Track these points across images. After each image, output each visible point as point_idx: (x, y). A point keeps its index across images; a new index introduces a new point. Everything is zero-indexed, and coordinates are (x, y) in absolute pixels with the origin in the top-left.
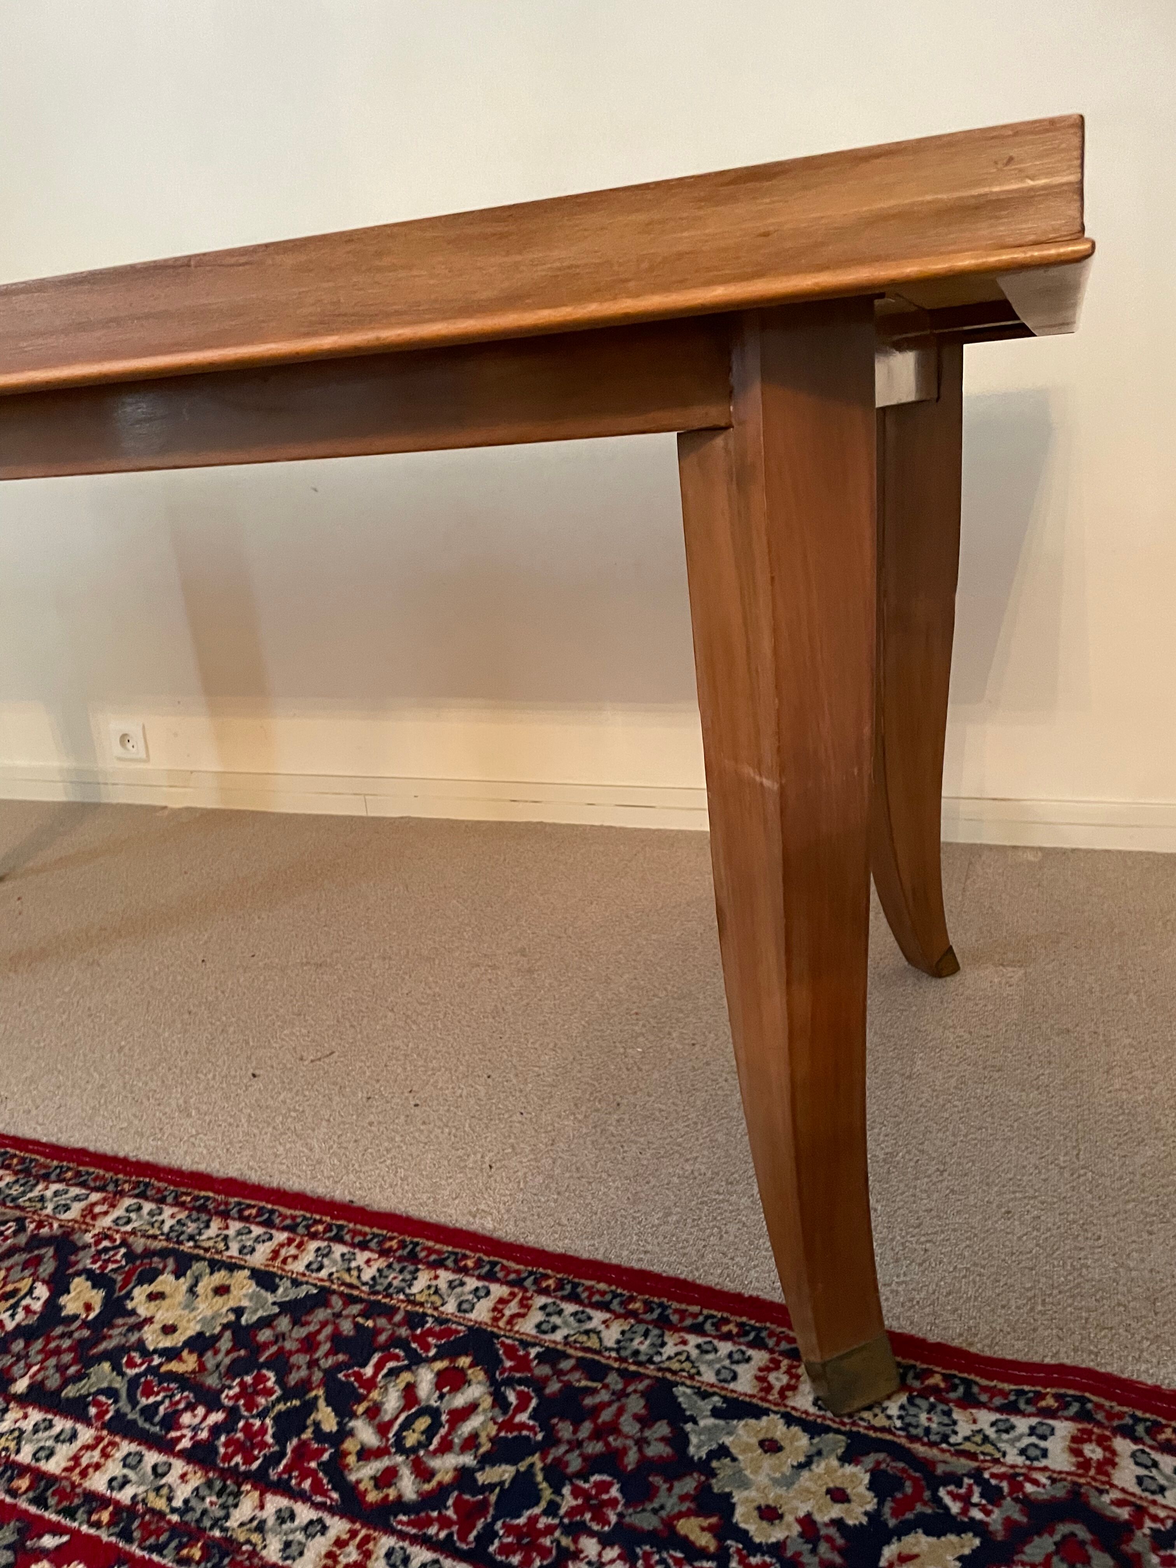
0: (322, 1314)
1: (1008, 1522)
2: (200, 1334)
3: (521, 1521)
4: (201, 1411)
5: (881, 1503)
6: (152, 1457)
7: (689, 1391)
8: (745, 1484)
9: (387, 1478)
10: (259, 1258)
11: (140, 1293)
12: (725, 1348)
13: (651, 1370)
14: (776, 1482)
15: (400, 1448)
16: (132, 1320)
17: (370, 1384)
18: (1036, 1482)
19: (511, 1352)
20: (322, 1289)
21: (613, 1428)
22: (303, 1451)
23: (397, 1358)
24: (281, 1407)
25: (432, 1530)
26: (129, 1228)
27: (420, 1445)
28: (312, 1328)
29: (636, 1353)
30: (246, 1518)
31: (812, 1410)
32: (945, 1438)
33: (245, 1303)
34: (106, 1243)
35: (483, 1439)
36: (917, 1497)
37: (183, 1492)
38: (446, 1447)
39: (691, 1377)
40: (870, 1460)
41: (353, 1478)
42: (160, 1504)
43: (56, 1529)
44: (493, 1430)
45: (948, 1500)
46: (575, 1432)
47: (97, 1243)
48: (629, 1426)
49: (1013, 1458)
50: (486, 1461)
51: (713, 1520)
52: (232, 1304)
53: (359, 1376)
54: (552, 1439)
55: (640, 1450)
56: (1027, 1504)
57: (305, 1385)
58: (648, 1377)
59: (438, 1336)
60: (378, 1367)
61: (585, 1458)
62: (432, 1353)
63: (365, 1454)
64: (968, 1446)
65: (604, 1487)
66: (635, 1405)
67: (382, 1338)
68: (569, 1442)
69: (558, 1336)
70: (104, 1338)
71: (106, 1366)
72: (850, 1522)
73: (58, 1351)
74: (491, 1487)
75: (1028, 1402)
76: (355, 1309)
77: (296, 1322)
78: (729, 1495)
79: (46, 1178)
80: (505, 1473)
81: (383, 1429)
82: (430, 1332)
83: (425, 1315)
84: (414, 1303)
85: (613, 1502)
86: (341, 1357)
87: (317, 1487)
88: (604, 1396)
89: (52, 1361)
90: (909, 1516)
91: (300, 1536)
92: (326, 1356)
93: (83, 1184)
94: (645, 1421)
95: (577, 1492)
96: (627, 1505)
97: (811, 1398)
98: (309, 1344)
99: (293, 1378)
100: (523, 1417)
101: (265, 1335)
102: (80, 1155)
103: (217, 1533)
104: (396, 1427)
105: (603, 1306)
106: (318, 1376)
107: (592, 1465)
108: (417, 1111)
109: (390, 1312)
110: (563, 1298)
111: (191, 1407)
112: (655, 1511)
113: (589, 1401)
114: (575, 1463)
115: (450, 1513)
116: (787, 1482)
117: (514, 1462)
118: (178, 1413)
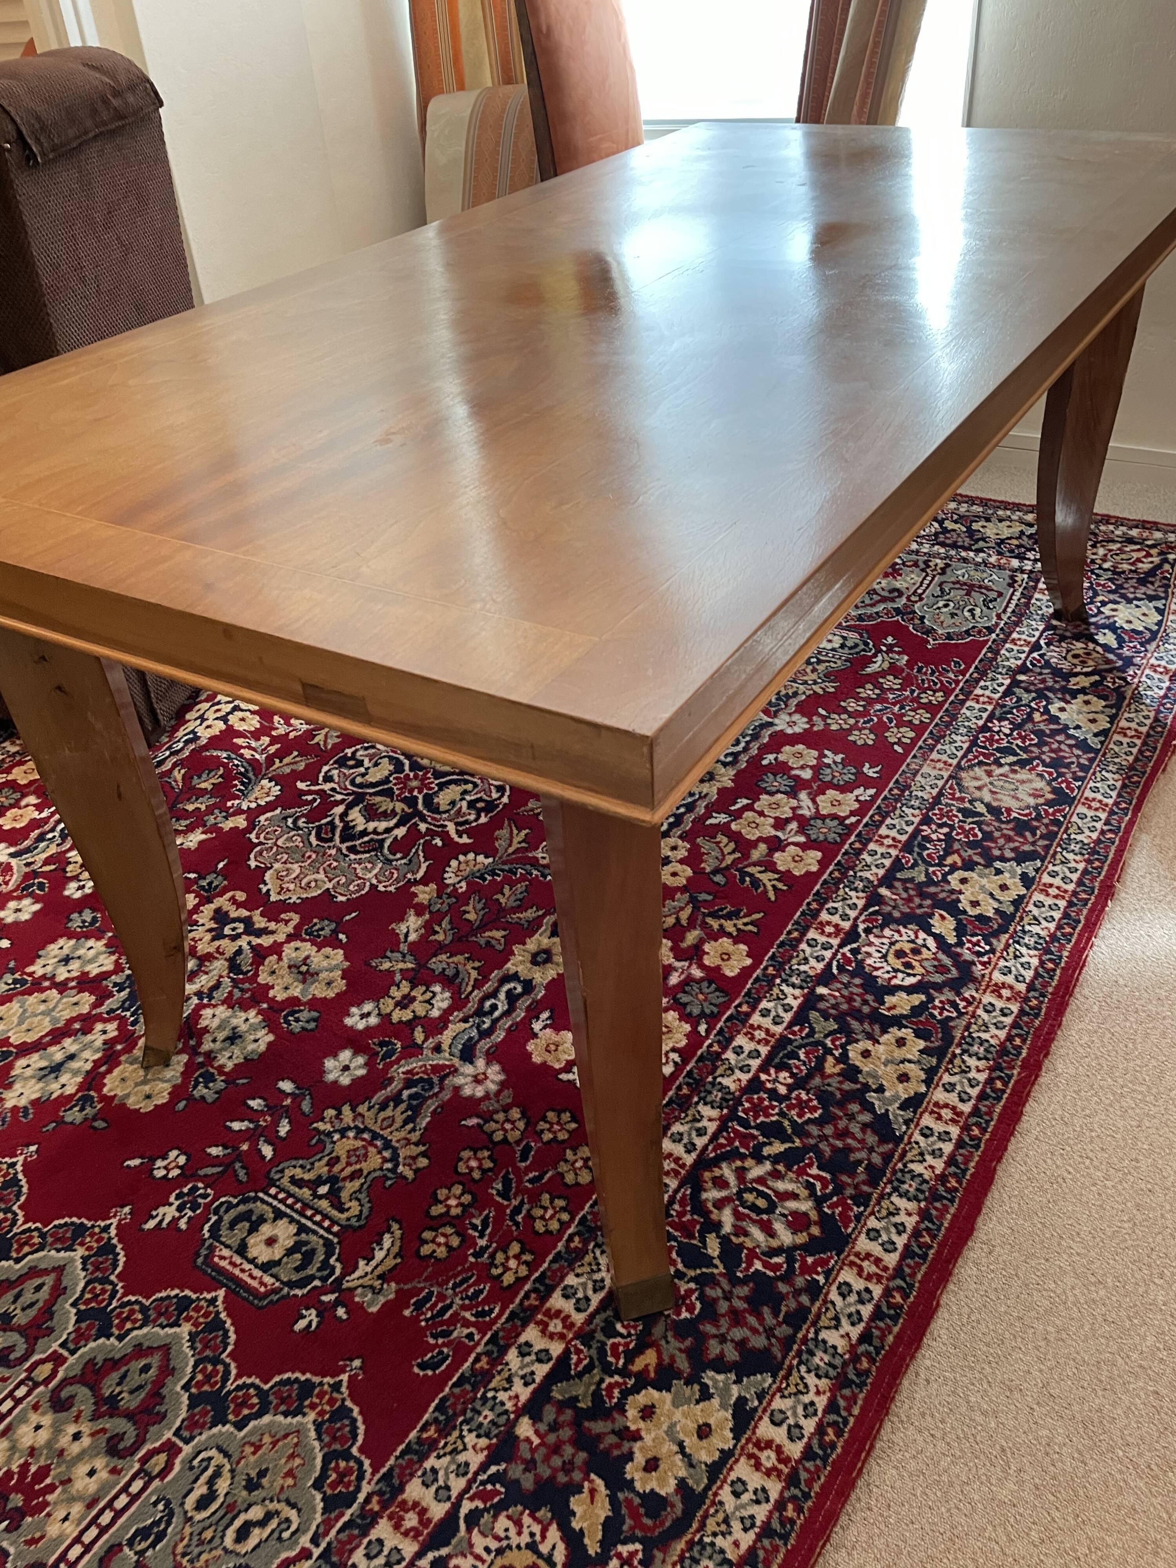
0: (873, 1140)
2: (859, 1071)
3: (674, 1255)
4: (789, 1081)
5: (638, 1494)
7: (766, 1385)
8: (676, 1404)
9: (720, 1183)
11: (904, 1033)
12: (808, 1424)
13: (792, 1361)
14: (673, 1426)
15: (743, 1190)
16: (877, 1033)
17: (801, 1173)
19: (821, 1263)
20: (901, 1138)
21: (738, 1322)
22: (747, 1138)
23: (824, 1189)
24: (787, 1123)
27: (745, 1201)
28: (859, 1137)
29: (810, 1353)
30: (703, 1113)
31: (733, 1474)
33: (888, 1093)
35: (743, 1239)
36: (639, 1525)
37: (727, 1081)
38: (740, 1216)
39: (779, 1390)
40: (677, 1500)
41: (725, 1165)
44: (750, 1245)
45: (631, 1547)
46: (739, 1298)
48: (738, 1333)
50: (725, 1240)
51: (652, 1374)
52: (889, 1086)
53: (809, 1166)
54: (735, 1282)
55: (715, 1336)
57: (804, 1135)
58: (784, 1357)
59: (843, 1216)
60: (817, 1178)
61: (715, 1300)
62: (826, 1211)
63: (742, 1171)
65: (691, 1309)
66: (759, 1342)
67: (845, 1178)
68: (731, 1292)
69: (835, 1297)
70: (861, 1022)
71: (835, 1027)
72: (629, 1467)
73: (851, 1001)
74: (703, 1241)
76: (877, 1161)
77: (866, 1127)
78: (669, 1390)
80: (714, 1251)
81: (761, 1181)
82: (848, 1210)
83: (866, 1206)
84: (881, 1198)
85: (677, 1312)
86: (828, 1155)
87: (721, 1147)
88: (770, 1322)
90: (625, 1513)
91: (686, 1140)
92: (831, 1147)
94: (741, 1345)
95: (690, 1292)
96: (674, 1321)
98: (843, 1134)
99: (812, 1128)
100: (758, 1265)
101: (855, 1106)
103: (695, 1100)
104: (761, 1188)
105: (864, 1338)
106: (812, 1141)
107: (709, 1305)
109: (872, 1183)
110: (878, 1307)
111: (793, 1075)
112: (665, 1337)
113: (766, 1310)
114: (713, 1293)
115: (688, 1217)
116: (671, 1431)
117: (721, 1256)
118: (789, 1070)
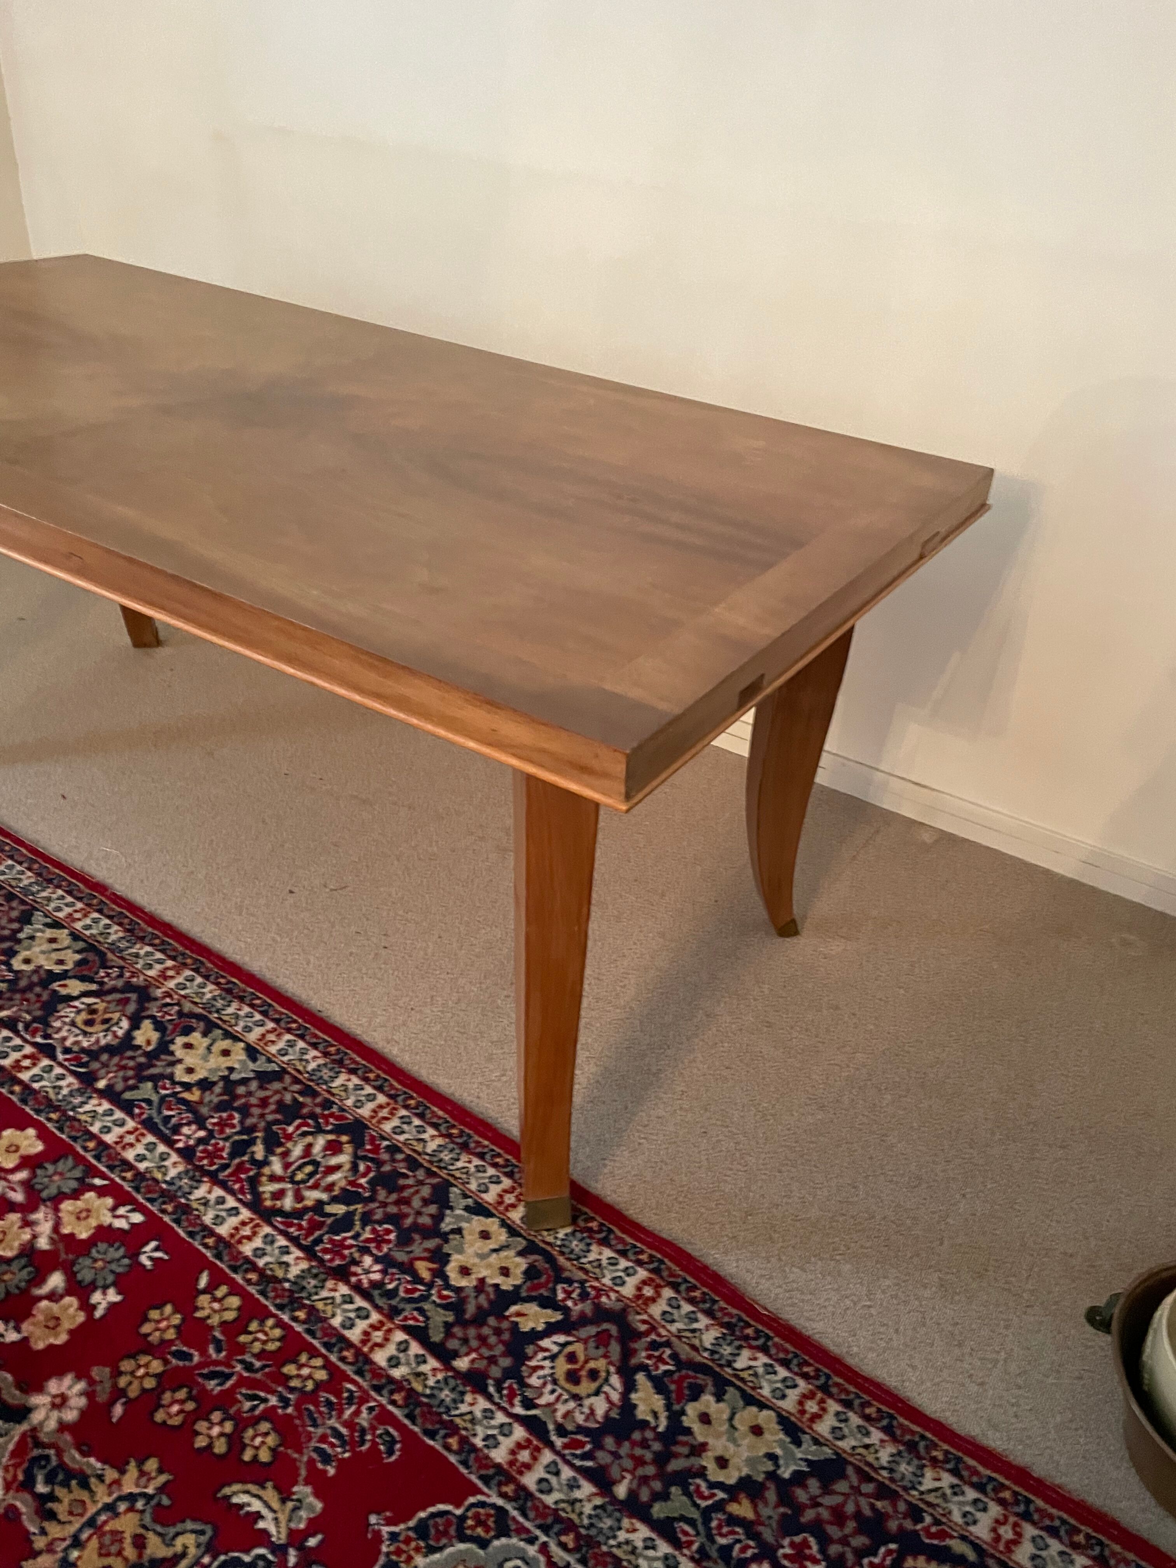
0: (277, 1086)
1: (582, 1313)
2: (206, 1079)
3: (339, 1238)
4: (194, 1127)
5: (524, 1282)
6: (161, 1148)
7: (458, 1191)
8: (460, 1251)
9: (279, 1195)
10: (252, 1037)
11: (179, 1042)
12: (491, 1171)
13: (443, 1174)
14: (477, 1255)
15: (293, 1182)
16: (170, 1058)
17: (289, 1137)
18: (609, 1297)
19: (373, 1138)
20: (282, 1068)
21: (407, 1202)
22: (240, 1168)
23: (308, 1125)
24: (236, 1138)
25: (292, 1230)
26: (182, 993)
27: (303, 1181)
28: (268, 1093)
29: (441, 1160)
30: (201, 1196)
31: (518, 1222)
32: (578, 1258)
33: (236, 1066)
34: (167, 1000)
35: (336, 1188)
36: (546, 1284)
37: (172, 1173)
38: (315, 1187)
39: (463, 1184)
40: (532, 1258)
41: (261, 1189)
42: (159, 1176)
43: (103, 1177)
44: (343, 1183)
45: (559, 1291)
46: (386, 1197)
47: (163, 998)
48: (416, 1202)
49: (607, 1280)
50: (334, 1200)
51: (435, 1266)
52: (229, 1064)
53: (284, 1130)
55: (416, 1218)
56: (597, 1307)
57: (253, 1129)
58: (440, 1177)
59: (337, 1118)
60: (298, 1128)
61: (385, 1214)
62: (329, 1128)
63: (273, 1178)
64: (588, 1266)
66: (426, 1191)
67: (305, 1111)
68: (381, 1202)
69: (402, 1138)
70: (153, 1066)
71: (150, 1084)
72: (503, 1288)
73: (124, 1068)
74: (330, 1215)
75: (635, 1253)
76: (297, 1087)
77: (261, 1087)
78: (450, 1255)
79: (143, 939)
80: (339, 1209)
81: (287, 1166)
82: (332, 1115)
83: (334, 1103)
84: (329, 1092)
85: (389, 1241)
86: (278, 1116)
87: (242, 1189)
88: (410, 1182)
89: (121, 1073)
90: (535, 1293)
91: (224, 1214)
92: (272, 1112)
93: (163, 951)
94: (426, 1202)
95: (374, 1231)
96: (396, 1245)
97: (520, 1215)
98: (264, 1103)
99: (249, 1121)
100: (363, 1181)
101: (241, 1090)
102: (167, 928)
103: (183, 1201)
104: (294, 1167)
105: (435, 1126)
106: (262, 1124)
107: (387, 1218)
109: (314, 1094)
110: (416, 1115)
111: (189, 1124)
112: (408, 1253)
113: (402, 1182)
114: (379, 1215)
115: (304, 1223)
116: (483, 1257)
117: (348, 1204)
118: (181, 1125)
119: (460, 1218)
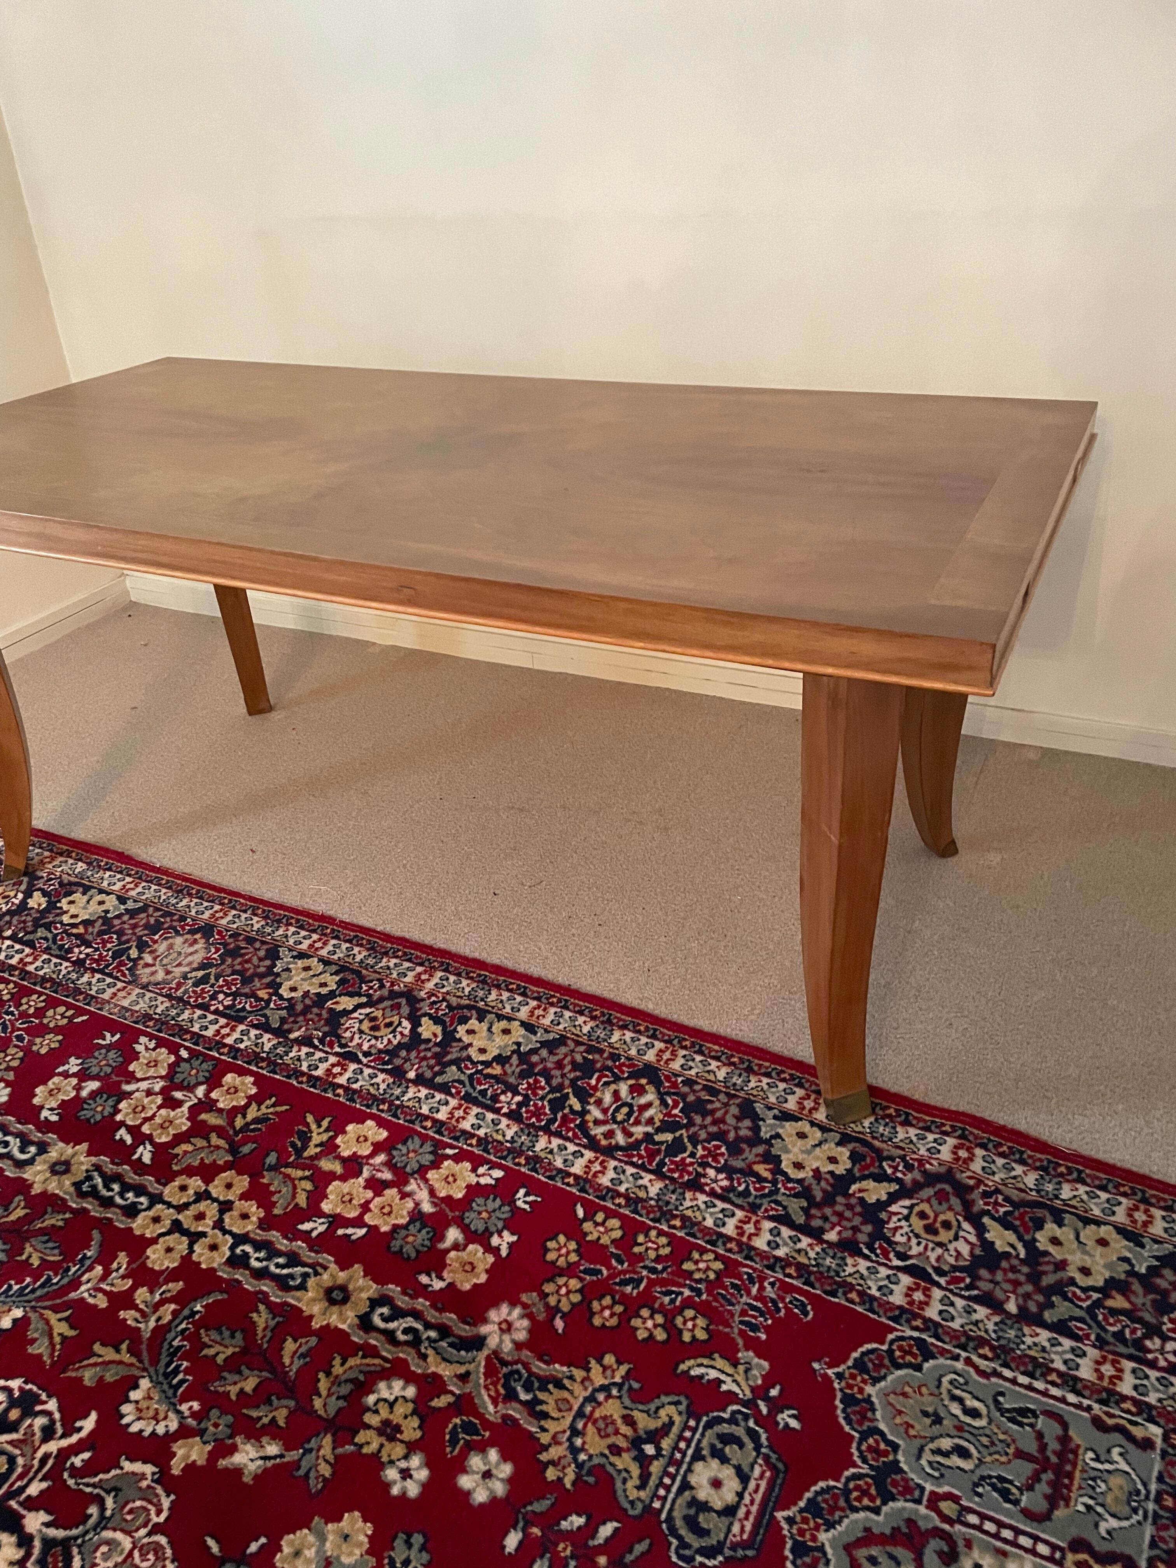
0: (563, 1050)
1: (914, 1181)
2: (500, 1055)
3: (678, 1159)
4: (509, 1095)
5: (853, 1166)
6: (490, 1116)
7: (762, 1106)
8: (788, 1151)
9: (610, 1134)
10: (523, 1013)
11: (461, 1030)
12: (782, 1086)
13: (742, 1094)
14: (803, 1152)
15: (615, 1121)
16: (461, 1044)
17: (595, 1088)
18: (931, 1164)
19: (668, 1078)
20: (561, 1035)
21: (722, 1121)
22: (565, 1120)
23: (607, 1076)
24: (550, 1096)
25: (635, 1159)
26: (444, 990)
27: (624, 1120)
28: (561, 1057)
29: (735, 1084)
30: (543, 1147)
31: (825, 1120)
32: (890, 1139)
33: (521, 1040)
34: (433, 999)
35: (656, 1120)
36: (872, 1164)
37: (509, 1134)
38: (637, 1122)
39: (763, 1099)
40: (851, 1146)
41: (593, 1133)
42: (500, 1138)
43: (452, 1147)
44: (661, 1117)
45: (887, 1168)
46: (703, 1121)
47: (429, 998)
48: (730, 1120)
49: (923, 1152)
50: (658, 1130)
51: (771, 1166)
52: (514, 1040)
53: (589, 1084)
54: (691, 1123)
55: (736, 1132)
56: (925, 1173)
57: (560, 1087)
58: (741, 1097)
59: (629, 1066)
60: (598, 1080)
61: (708, 1133)
62: (626, 1075)
63: (597, 1122)
64: (901, 1144)
66: (734, 1110)
67: (599, 1065)
68: (700, 1125)
69: (693, 1072)
70: (449, 1053)
71: (454, 1068)
72: (838, 1173)
73: (425, 1058)
74: (662, 1143)
75: (937, 1127)
76: (582, 1048)
77: (551, 1053)
78: (780, 1156)
79: (386, 954)
80: (669, 1137)
81: (605, 1111)
82: (623, 1064)
83: (619, 1055)
84: (613, 1048)
85: (723, 1154)
86: (578, 1074)
87: (575, 1136)
88: (717, 1105)
89: (424, 1063)
90: (866, 1172)
91: (571, 1157)
92: (570, 1071)
93: (409, 960)
94: (739, 1119)
95: (704, 1148)
96: (729, 1156)
97: (825, 1115)
98: (559, 1065)
99: (554, 1082)
100: (676, 1111)
101: (535, 1058)
102: (403, 941)
103: (531, 1153)
104: (611, 1111)
105: (717, 1059)
106: (567, 1082)
107: (712, 1137)
108: (600, 929)
109: (601, 1052)
110: (695, 1052)
111: (503, 1092)
112: (743, 1160)
113: (709, 1107)
114: (703, 1135)
115: (643, 1152)
116: (807, 1153)
117: (673, 1132)
118: (498, 1095)
119: (772, 1126)
